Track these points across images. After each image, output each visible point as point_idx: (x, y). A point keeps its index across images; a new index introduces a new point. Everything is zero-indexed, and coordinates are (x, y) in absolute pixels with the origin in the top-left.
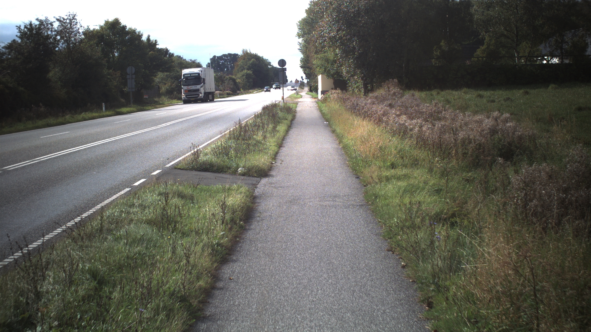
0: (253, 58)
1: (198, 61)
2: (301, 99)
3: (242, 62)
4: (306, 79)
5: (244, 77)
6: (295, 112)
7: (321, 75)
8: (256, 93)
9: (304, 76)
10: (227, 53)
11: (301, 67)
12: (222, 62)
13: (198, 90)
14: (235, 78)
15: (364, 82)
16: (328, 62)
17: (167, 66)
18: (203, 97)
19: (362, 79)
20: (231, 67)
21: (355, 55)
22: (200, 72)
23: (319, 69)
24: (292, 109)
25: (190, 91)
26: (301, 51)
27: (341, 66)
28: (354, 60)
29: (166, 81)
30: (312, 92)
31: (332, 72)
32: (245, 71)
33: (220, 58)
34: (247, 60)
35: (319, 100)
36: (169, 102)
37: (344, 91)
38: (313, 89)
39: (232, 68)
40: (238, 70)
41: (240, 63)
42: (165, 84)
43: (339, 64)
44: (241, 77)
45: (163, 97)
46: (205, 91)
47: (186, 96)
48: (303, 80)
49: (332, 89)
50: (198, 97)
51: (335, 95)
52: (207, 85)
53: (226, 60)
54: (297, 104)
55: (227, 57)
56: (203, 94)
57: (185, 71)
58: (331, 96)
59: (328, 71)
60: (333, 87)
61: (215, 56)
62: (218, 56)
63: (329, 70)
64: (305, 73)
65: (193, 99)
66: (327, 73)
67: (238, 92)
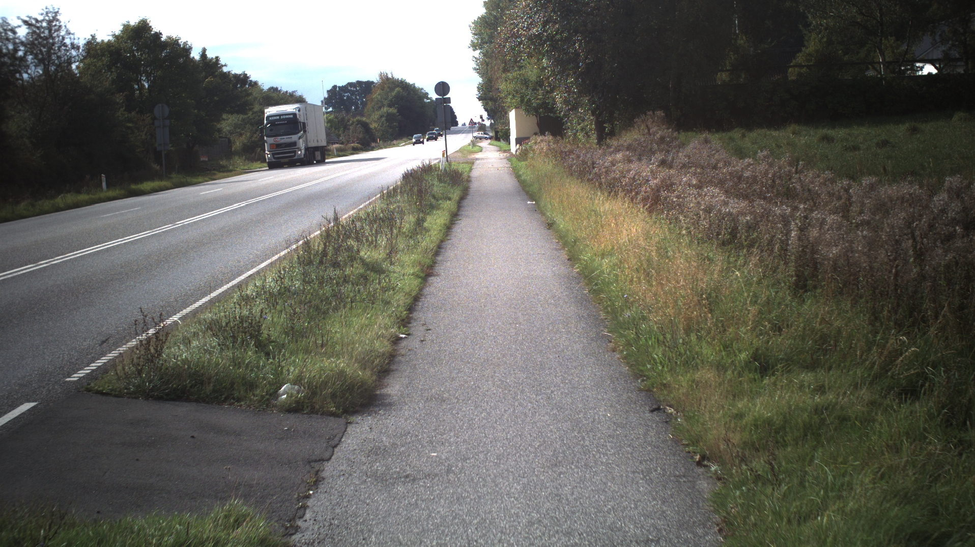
0: (398, 86)
1: (299, 94)
2: (480, 153)
3: (379, 95)
4: (488, 119)
5: (384, 119)
6: (469, 180)
7: (514, 111)
8: (403, 146)
9: (485, 115)
10: (354, 81)
11: (480, 99)
12: (348, 96)
13: (294, 144)
14: (368, 121)
15: (597, 119)
16: (528, 86)
17: (239, 103)
18: (303, 156)
19: (593, 114)
20: (361, 104)
21: (579, 67)
22: (297, 112)
23: (511, 99)
24: (461, 175)
25: (279, 146)
26: (478, 73)
27: (552, 91)
28: (576, 79)
29: (243, 130)
30: (499, 141)
31: (535, 103)
32: (385, 109)
33: (344, 89)
34: (388, 90)
35: (512, 154)
36: (246, 168)
37: (558, 138)
38: (500, 135)
39: (364, 104)
40: (373, 108)
41: (376, 95)
42: (241, 135)
43: (548, 86)
44: (378, 119)
45: (237, 158)
46: (307, 144)
47: (273, 155)
48: (483, 120)
49: (536, 134)
50: (295, 156)
51: (544, 146)
52: (311, 134)
53: (353, 93)
54: (473, 163)
55: (356, 88)
56: (303, 151)
57: (271, 111)
58: (535, 147)
59: (527, 103)
60: (537, 130)
61: (335, 87)
62: (341, 85)
63: (529, 100)
64: (486, 110)
65: (286, 160)
66: (525, 105)
67: (373, 144)
